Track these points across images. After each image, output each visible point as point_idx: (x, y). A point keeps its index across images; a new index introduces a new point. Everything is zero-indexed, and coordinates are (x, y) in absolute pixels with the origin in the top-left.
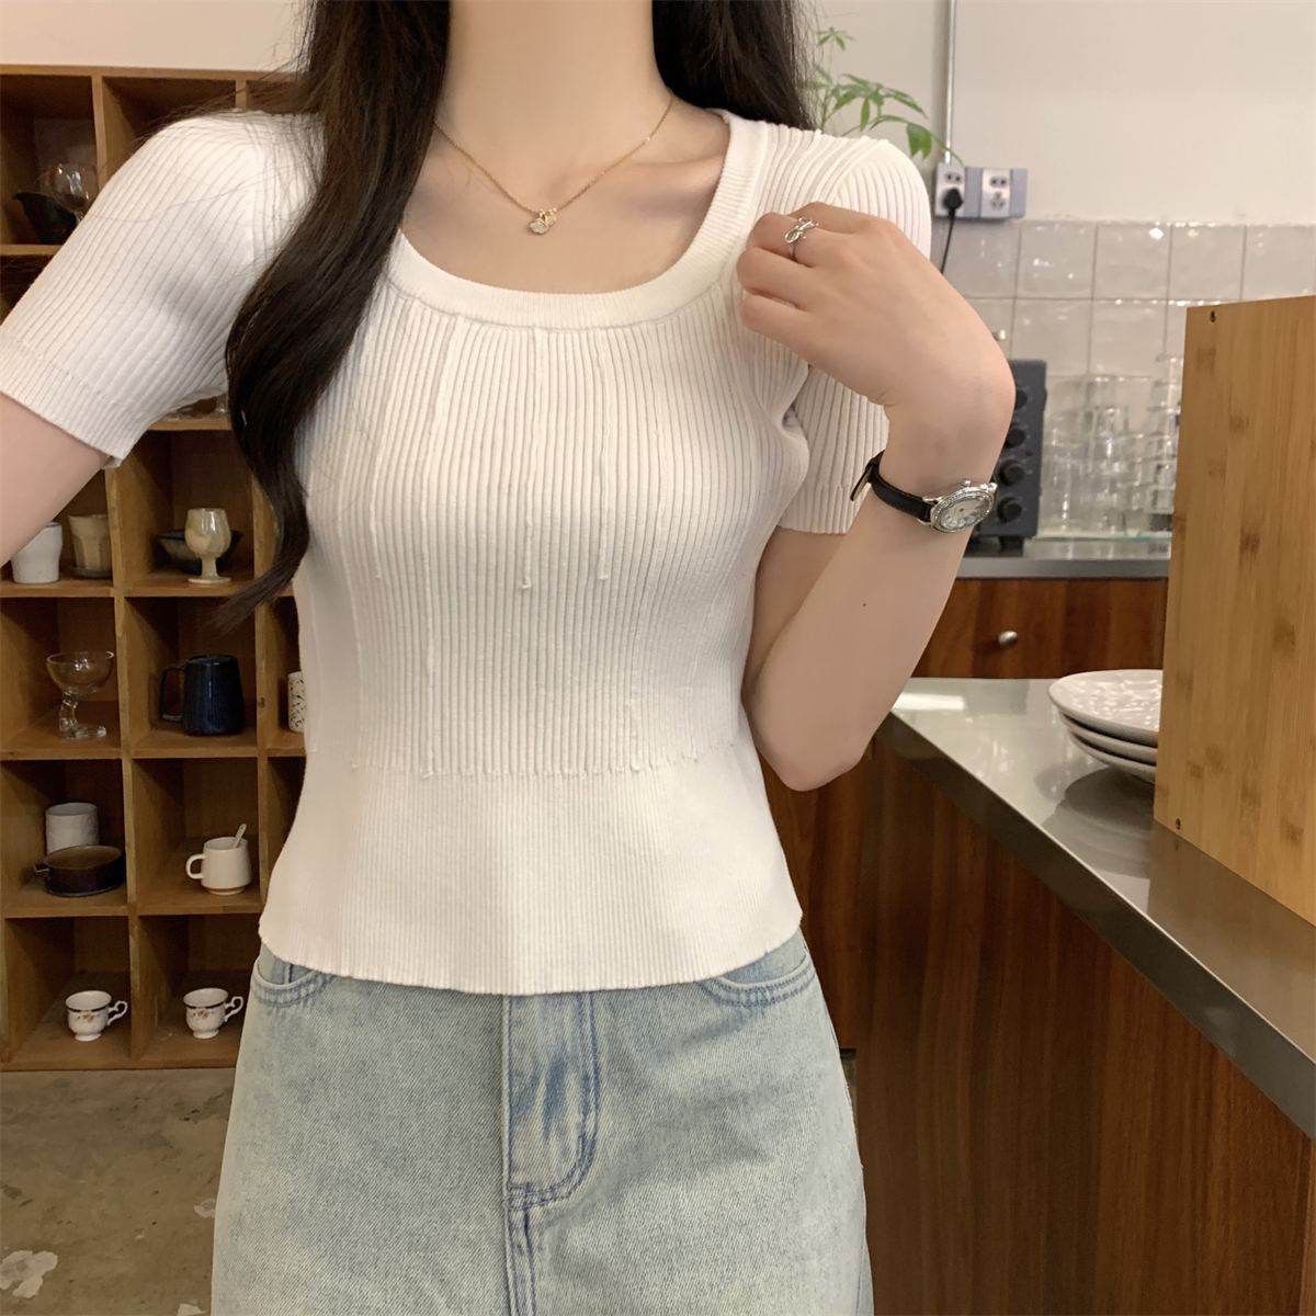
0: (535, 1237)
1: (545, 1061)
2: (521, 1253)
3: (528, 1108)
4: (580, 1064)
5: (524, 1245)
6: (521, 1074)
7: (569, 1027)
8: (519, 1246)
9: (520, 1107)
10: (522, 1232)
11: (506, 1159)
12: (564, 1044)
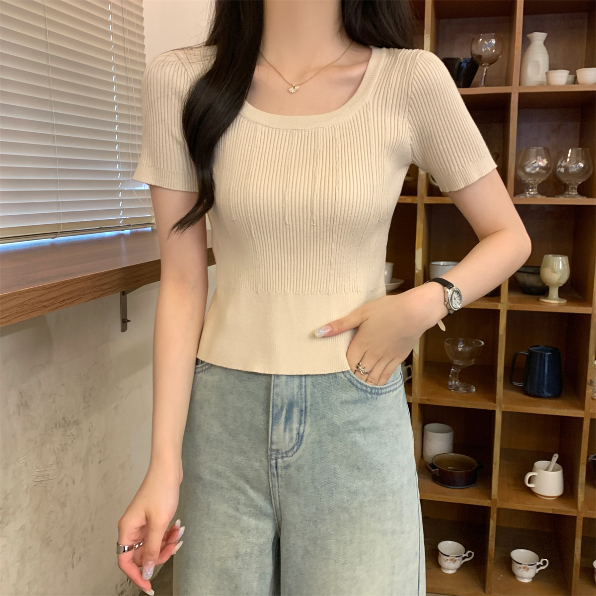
0: (279, 471)
1: (286, 401)
2: (274, 476)
3: (279, 419)
4: (300, 405)
5: (275, 474)
6: (277, 405)
7: (296, 390)
8: (274, 474)
9: (276, 418)
10: (275, 468)
11: (270, 439)
12: (294, 396)
